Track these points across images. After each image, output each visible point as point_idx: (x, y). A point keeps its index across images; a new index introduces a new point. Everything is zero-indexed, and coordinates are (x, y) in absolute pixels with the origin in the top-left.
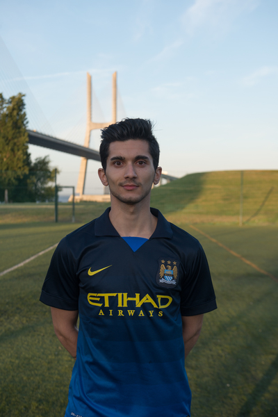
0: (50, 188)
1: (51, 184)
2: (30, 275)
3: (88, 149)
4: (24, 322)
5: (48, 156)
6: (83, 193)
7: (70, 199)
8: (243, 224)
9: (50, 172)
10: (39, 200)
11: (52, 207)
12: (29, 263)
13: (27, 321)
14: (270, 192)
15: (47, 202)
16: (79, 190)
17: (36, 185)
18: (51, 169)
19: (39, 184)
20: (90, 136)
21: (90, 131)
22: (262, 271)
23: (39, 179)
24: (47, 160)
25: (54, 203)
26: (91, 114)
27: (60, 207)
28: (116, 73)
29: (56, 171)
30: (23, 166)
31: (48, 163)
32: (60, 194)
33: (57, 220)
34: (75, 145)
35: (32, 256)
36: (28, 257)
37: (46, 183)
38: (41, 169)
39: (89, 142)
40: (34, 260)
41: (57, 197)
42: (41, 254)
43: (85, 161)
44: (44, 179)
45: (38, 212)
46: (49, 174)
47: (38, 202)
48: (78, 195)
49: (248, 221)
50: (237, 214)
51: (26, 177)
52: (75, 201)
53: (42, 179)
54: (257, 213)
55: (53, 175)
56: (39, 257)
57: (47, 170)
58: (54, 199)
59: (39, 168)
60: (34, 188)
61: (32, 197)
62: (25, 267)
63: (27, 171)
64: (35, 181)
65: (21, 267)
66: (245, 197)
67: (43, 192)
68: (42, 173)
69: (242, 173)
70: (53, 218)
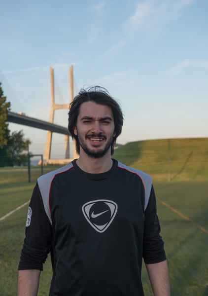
0: (24, 156)
1: (24, 152)
2: (10, 227)
3: (52, 124)
4: (6, 265)
5: (22, 131)
6: (49, 158)
7: (40, 163)
8: (171, 179)
9: (24, 143)
10: (16, 165)
11: (26, 170)
12: (9, 217)
13: (8, 265)
14: (191, 155)
15: (22, 166)
16: (46, 157)
17: (13, 154)
18: (25, 141)
19: (16, 153)
20: (53, 114)
21: (54, 111)
22: (186, 218)
23: (15, 149)
24: (21, 134)
25: (27, 167)
26: (54, 98)
27: (32, 170)
28: (72, 67)
29: (28, 142)
30: (3, 140)
31: (22, 136)
32: (32, 159)
33: (30, 181)
34: (42, 121)
35: (11, 210)
36: (9, 212)
37: (21, 152)
38: (17, 141)
39: (53, 119)
40: (13, 214)
41: (29, 161)
42: (18, 209)
43: (50, 134)
44: (20, 149)
45: (15, 175)
46: (23, 145)
47: (15, 167)
48: (46, 160)
49: (175, 177)
50: (166, 172)
51: (5, 147)
52: (43, 164)
53: (18, 149)
54: (181, 172)
55: (26, 145)
56: (17, 211)
57: (21, 142)
58: (27, 164)
59: (15, 140)
60: (11, 156)
61: (10, 162)
62: (6, 220)
63: (5, 142)
64: (13, 150)
65: (3, 220)
66: (172, 159)
67: (18, 158)
68: (17, 144)
69: (169, 141)
70: (27, 179)
